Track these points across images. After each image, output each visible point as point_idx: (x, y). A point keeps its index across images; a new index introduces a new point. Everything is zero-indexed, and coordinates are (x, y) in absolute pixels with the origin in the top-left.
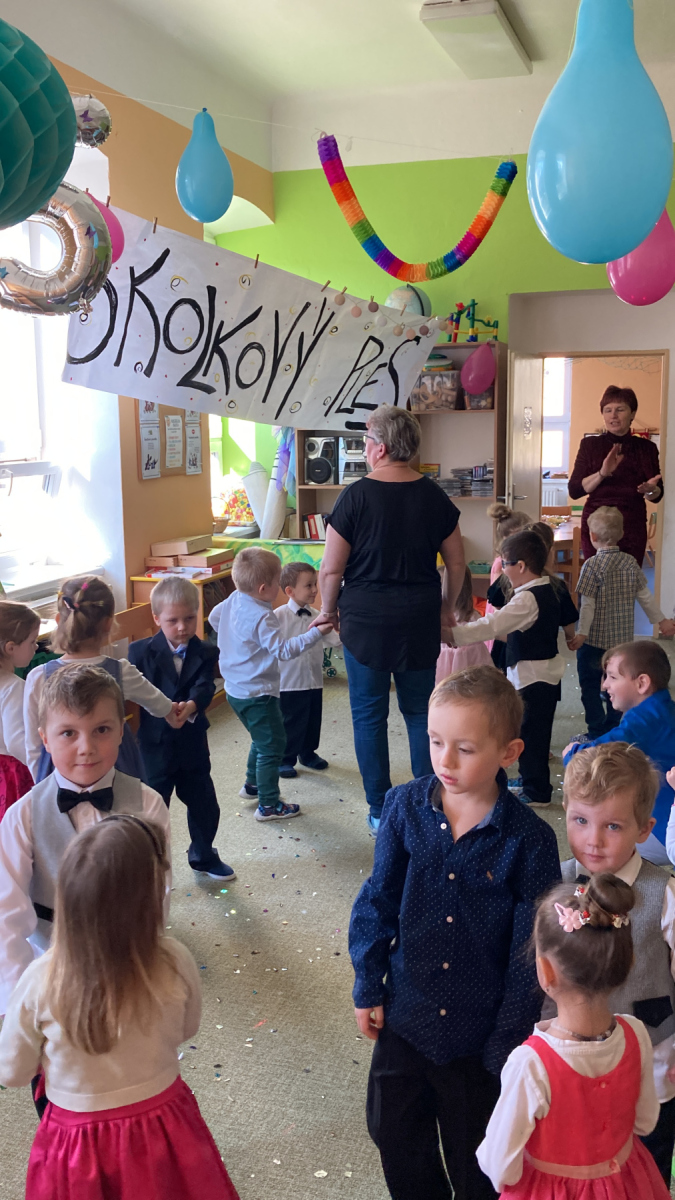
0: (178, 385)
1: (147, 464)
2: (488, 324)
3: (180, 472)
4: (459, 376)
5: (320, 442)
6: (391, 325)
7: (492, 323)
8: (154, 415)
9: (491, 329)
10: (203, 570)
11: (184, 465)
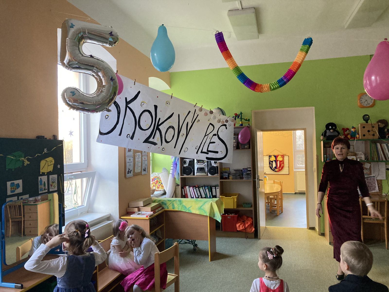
0: (143, 142)
1: (128, 172)
2: (246, 120)
3: (140, 174)
5: (188, 161)
6: (217, 119)
8: (131, 153)
10: (149, 213)
11: (141, 171)
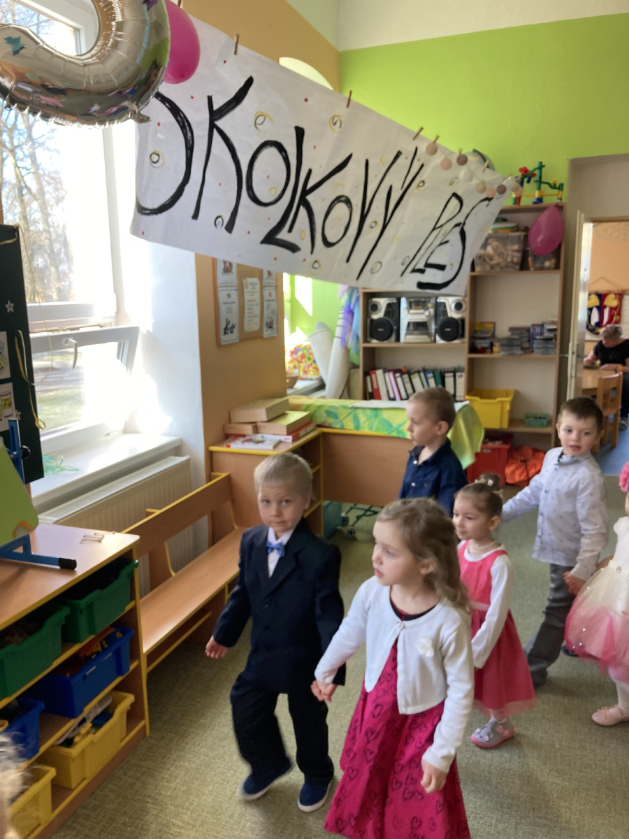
0: (263, 242)
1: (226, 329)
2: (553, 187)
3: (257, 336)
4: (526, 237)
5: (383, 303)
6: (475, 182)
7: (558, 186)
8: (232, 277)
9: (556, 191)
10: (282, 438)
11: (261, 328)
